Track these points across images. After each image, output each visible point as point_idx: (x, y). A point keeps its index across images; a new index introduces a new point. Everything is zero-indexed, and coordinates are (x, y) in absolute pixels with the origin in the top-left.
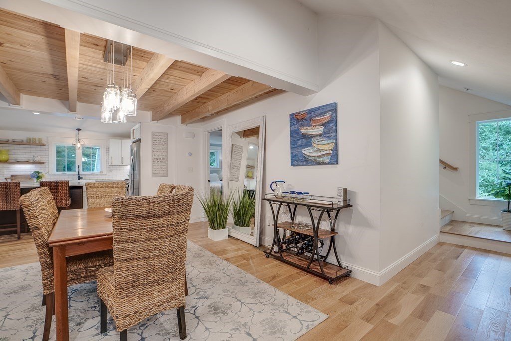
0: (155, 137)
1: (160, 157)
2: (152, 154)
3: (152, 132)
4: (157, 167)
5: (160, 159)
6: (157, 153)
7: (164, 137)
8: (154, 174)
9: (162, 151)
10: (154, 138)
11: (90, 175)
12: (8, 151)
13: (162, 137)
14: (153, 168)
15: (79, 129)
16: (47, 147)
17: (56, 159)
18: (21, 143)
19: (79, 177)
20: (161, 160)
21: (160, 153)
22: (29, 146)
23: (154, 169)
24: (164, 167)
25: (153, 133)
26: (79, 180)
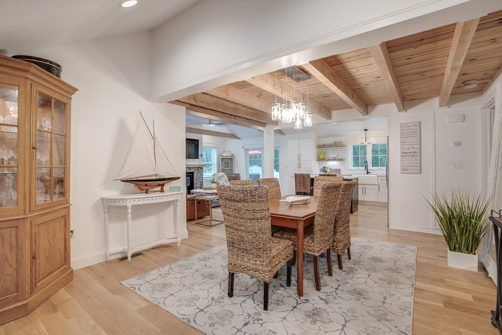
0: (403, 128)
1: (411, 151)
2: (401, 147)
3: (400, 124)
4: (407, 162)
5: (410, 153)
6: (405, 147)
7: (414, 128)
8: (403, 170)
9: (413, 143)
10: (402, 130)
11: (377, 170)
12: (324, 152)
13: (412, 128)
14: (401, 163)
15: (366, 130)
16: (345, 147)
17: (352, 156)
18: (330, 146)
19: (367, 171)
20: (412, 154)
21: (411, 146)
22: (335, 148)
23: (403, 165)
24: (416, 162)
25: (402, 126)
26: (367, 174)
